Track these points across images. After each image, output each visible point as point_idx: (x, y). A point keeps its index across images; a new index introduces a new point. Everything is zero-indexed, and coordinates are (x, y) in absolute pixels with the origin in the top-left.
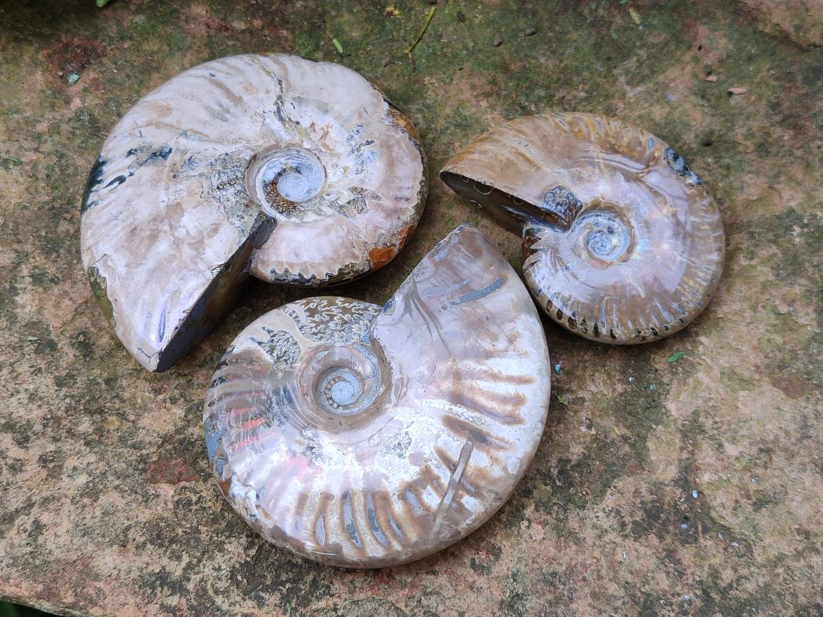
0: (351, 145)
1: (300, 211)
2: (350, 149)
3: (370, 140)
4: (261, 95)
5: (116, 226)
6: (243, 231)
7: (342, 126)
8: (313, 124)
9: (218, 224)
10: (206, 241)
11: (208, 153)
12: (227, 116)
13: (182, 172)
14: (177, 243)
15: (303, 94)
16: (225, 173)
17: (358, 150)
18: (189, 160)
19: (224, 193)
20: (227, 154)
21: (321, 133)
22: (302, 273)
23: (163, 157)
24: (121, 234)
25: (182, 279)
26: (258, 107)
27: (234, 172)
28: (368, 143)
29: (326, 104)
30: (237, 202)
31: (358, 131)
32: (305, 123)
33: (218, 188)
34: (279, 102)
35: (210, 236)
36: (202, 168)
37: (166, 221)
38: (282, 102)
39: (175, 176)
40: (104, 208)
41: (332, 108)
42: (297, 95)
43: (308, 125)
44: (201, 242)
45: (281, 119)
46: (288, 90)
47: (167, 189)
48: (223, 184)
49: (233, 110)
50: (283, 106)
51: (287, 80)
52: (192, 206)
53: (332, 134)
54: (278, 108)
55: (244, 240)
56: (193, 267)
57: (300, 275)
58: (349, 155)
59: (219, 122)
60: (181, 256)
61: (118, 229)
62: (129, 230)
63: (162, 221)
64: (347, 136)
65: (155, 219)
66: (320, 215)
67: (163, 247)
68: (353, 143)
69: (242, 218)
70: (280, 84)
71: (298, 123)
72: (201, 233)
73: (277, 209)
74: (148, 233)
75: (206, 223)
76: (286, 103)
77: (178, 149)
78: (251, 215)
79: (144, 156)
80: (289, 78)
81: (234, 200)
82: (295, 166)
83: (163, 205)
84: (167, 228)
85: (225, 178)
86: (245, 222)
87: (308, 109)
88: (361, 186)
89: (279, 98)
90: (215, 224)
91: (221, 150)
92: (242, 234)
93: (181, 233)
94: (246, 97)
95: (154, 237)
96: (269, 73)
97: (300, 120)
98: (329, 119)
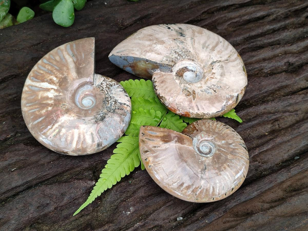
0: (211, 86)
1: (179, 79)
2: (210, 86)
3: (216, 91)
4: (219, 56)
5: (152, 31)
6: (162, 61)
7: (218, 82)
8: (215, 73)
9: (161, 54)
10: (153, 52)
11: (188, 46)
12: (205, 48)
13: (177, 41)
14: (150, 45)
15: (225, 67)
16: (182, 53)
17: (210, 89)
18: (183, 42)
19: (174, 54)
20: (190, 52)
21: (212, 76)
22: (157, 86)
23: (181, 35)
24: (149, 33)
25: (138, 50)
26: (213, 56)
27: (184, 55)
28: (215, 91)
29: (225, 75)
30: (173, 58)
31: (218, 87)
32: (213, 71)
33: (175, 52)
34: (218, 61)
35: (156, 53)
36: (181, 46)
37: (157, 41)
38: (219, 62)
39: (174, 39)
40: (158, 28)
41: (224, 77)
42: (224, 66)
43: (213, 72)
44: (152, 51)
45: (212, 64)
46: (224, 63)
47: (169, 39)
48: (178, 53)
49: (208, 49)
50: (217, 63)
51: (229, 62)
52: (165, 46)
53: (213, 80)
54: (216, 62)
55: (158, 62)
56: (143, 51)
57: (156, 85)
58: (207, 86)
59: (201, 46)
60: (146, 48)
61: (151, 32)
62: (152, 34)
63: (157, 40)
64: (215, 84)
65: (157, 39)
66: (180, 84)
67: (148, 43)
68: (213, 86)
69: (167, 61)
70: (226, 60)
71: (213, 69)
72: (156, 50)
73: (177, 72)
74: (152, 38)
75: (160, 51)
76: (219, 63)
77: (185, 38)
78: (169, 63)
79: (180, 31)
80: (230, 63)
81: (173, 57)
82: (198, 74)
83: (163, 39)
84: (155, 42)
85: (180, 53)
86: (165, 62)
87: (220, 70)
88: (196, 93)
89: (220, 61)
90: (161, 53)
91: (191, 50)
92: (160, 61)
93: (154, 46)
94: (215, 52)
95: (150, 40)
96: (229, 57)
97: (214, 69)
98: (219, 77)
